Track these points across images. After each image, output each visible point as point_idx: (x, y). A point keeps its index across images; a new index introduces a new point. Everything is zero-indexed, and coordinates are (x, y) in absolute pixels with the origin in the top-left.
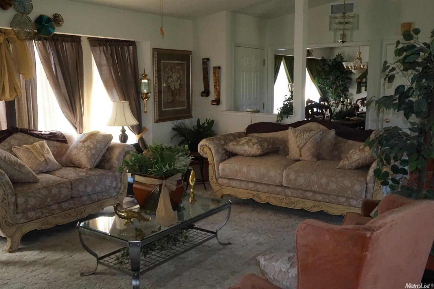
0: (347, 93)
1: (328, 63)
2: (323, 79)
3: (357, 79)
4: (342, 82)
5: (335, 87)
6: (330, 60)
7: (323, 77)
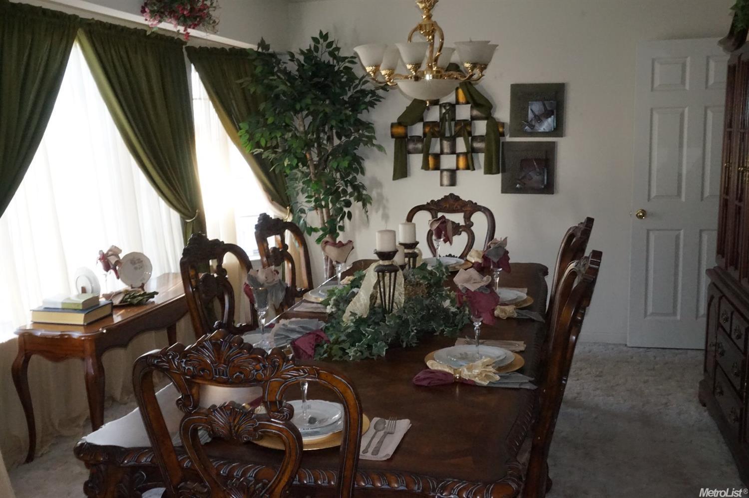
0: (359, 177)
1: (282, 66)
2: (273, 127)
3: (393, 125)
4: (340, 138)
5: (316, 158)
6: (292, 55)
7: (270, 121)
